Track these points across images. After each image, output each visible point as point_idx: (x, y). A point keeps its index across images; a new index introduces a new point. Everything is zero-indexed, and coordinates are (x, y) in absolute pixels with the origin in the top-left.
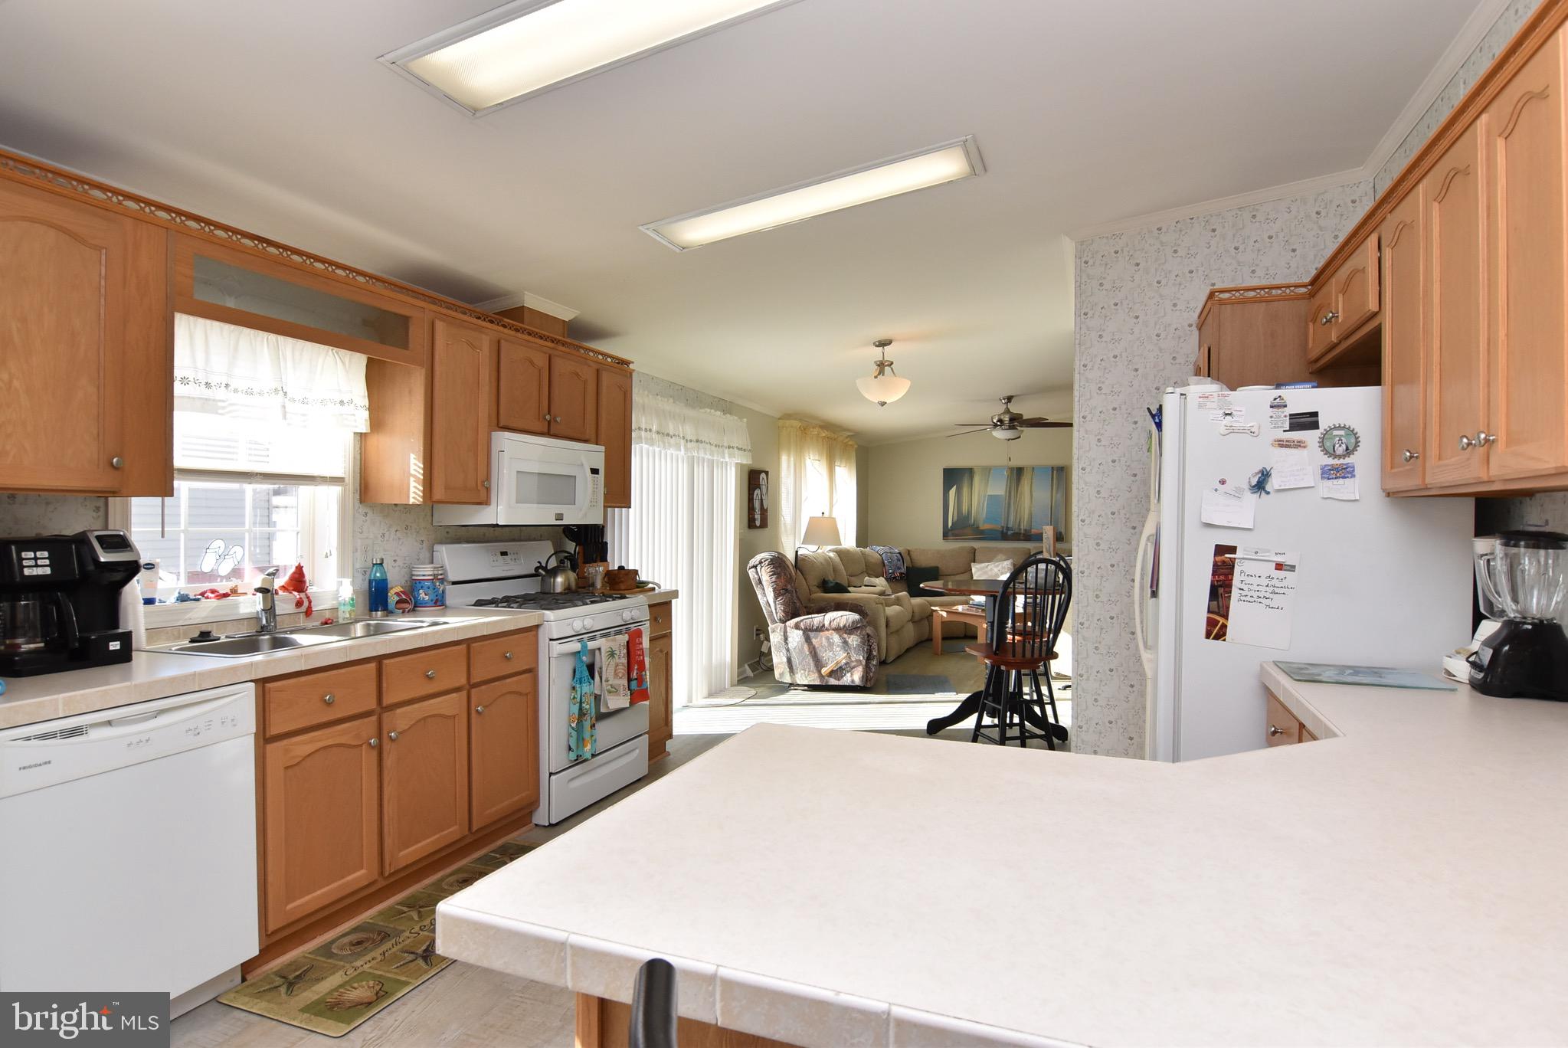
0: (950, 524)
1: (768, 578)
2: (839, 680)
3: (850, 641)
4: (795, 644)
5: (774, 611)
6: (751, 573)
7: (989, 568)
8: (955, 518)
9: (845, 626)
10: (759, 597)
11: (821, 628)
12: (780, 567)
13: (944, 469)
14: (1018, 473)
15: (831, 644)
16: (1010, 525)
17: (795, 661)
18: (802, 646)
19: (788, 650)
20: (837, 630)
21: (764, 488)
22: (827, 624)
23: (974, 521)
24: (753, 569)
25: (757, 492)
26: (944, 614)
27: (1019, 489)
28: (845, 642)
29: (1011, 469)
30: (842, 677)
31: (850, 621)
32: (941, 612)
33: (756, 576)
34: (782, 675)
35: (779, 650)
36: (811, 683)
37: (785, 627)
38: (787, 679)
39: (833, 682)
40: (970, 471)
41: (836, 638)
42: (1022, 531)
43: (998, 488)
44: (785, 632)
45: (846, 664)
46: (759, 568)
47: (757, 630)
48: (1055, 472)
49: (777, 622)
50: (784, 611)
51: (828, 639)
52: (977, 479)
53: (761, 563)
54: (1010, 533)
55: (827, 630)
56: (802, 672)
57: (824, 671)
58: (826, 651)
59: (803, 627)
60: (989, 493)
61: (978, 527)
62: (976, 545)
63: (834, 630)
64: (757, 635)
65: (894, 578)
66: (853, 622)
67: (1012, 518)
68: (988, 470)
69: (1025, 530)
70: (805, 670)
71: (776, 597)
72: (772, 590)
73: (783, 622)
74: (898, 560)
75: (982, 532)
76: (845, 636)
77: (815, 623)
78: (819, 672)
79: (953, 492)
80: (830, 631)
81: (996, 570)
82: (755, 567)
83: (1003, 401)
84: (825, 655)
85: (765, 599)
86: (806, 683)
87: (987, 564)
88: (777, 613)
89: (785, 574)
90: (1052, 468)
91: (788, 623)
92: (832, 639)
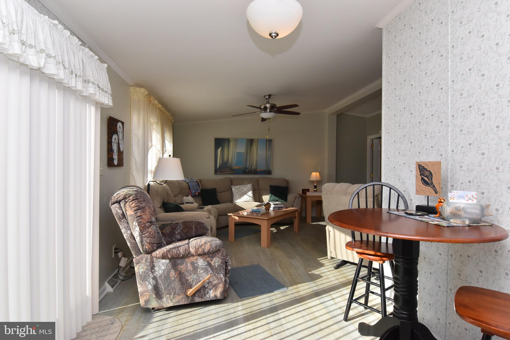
0: (218, 166)
1: (132, 213)
2: (202, 298)
3: (212, 263)
4: (161, 272)
5: (139, 245)
6: (115, 209)
7: (241, 188)
8: (221, 163)
9: (209, 251)
10: (123, 231)
11: (187, 255)
12: (144, 201)
13: (215, 139)
14: (251, 142)
15: (195, 268)
16: (247, 167)
17: (162, 287)
18: (169, 273)
19: (155, 278)
20: (203, 255)
21: (120, 135)
22: (192, 251)
23: (230, 165)
24: (116, 205)
25: (115, 136)
26: (237, 218)
27: (252, 149)
28: (209, 264)
29: (248, 140)
30: (205, 295)
31: (214, 245)
32: (234, 217)
33: (119, 211)
34: (147, 302)
35: (144, 278)
36: (176, 305)
37: (152, 258)
38: (154, 304)
39: (197, 300)
40: (228, 140)
41: (201, 262)
42: (253, 169)
43: (242, 149)
44: (152, 262)
45: (209, 282)
46: (122, 204)
47: (115, 249)
48: (268, 142)
49: (142, 253)
50: (149, 243)
51: (193, 264)
52: (231, 144)
53: (125, 198)
54: (247, 170)
55: (193, 256)
56: (168, 296)
57: (190, 292)
58: (191, 274)
59: (169, 256)
60: (237, 151)
61: (232, 168)
62: (232, 176)
63: (199, 255)
64: (115, 253)
65: (195, 195)
66: (216, 247)
67: (248, 163)
68: (237, 140)
69: (254, 169)
70: (170, 294)
71: (141, 232)
72: (137, 224)
73: (149, 252)
74: (197, 185)
75: (234, 170)
76: (209, 259)
77: (182, 252)
78: (185, 293)
79: (219, 150)
80: (195, 257)
81: (245, 189)
82: (119, 202)
83: (266, 97)
84: (191, 278)
85: (129, 232)
86: (171, 304)
87: (239, 186)
88: (143, 245)
89: (149, 208)
90: (267, 140)
91: (154, 254)
92: (197, 263)
